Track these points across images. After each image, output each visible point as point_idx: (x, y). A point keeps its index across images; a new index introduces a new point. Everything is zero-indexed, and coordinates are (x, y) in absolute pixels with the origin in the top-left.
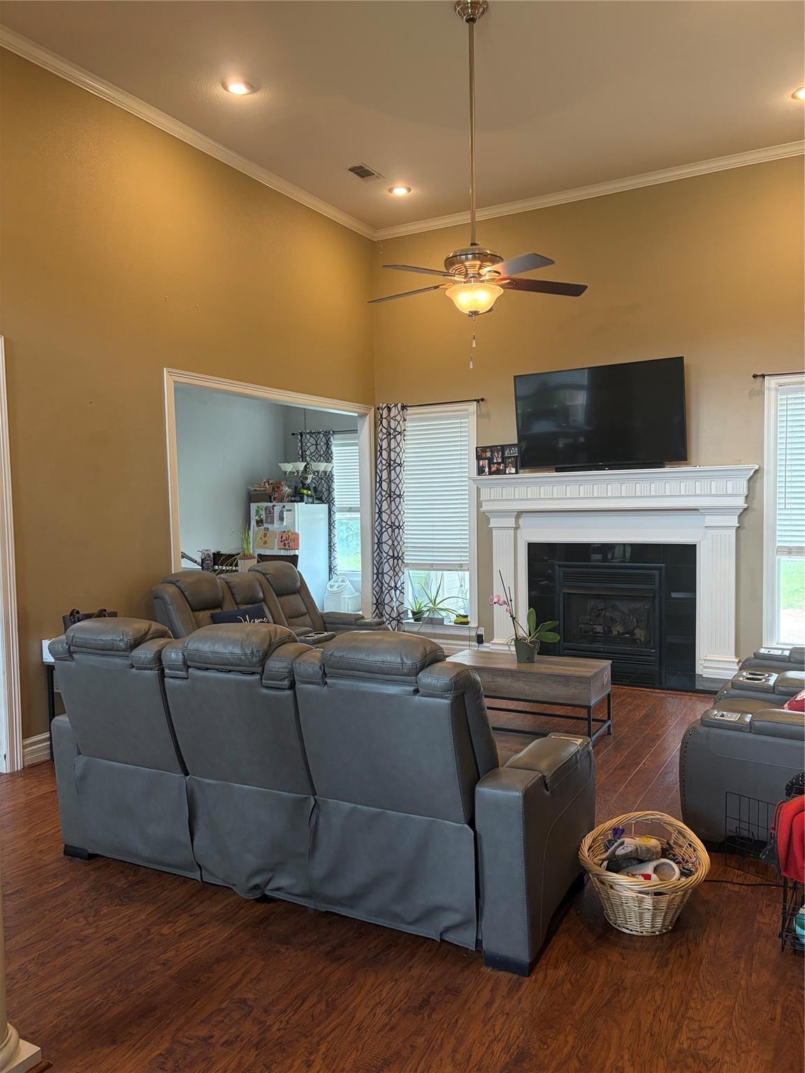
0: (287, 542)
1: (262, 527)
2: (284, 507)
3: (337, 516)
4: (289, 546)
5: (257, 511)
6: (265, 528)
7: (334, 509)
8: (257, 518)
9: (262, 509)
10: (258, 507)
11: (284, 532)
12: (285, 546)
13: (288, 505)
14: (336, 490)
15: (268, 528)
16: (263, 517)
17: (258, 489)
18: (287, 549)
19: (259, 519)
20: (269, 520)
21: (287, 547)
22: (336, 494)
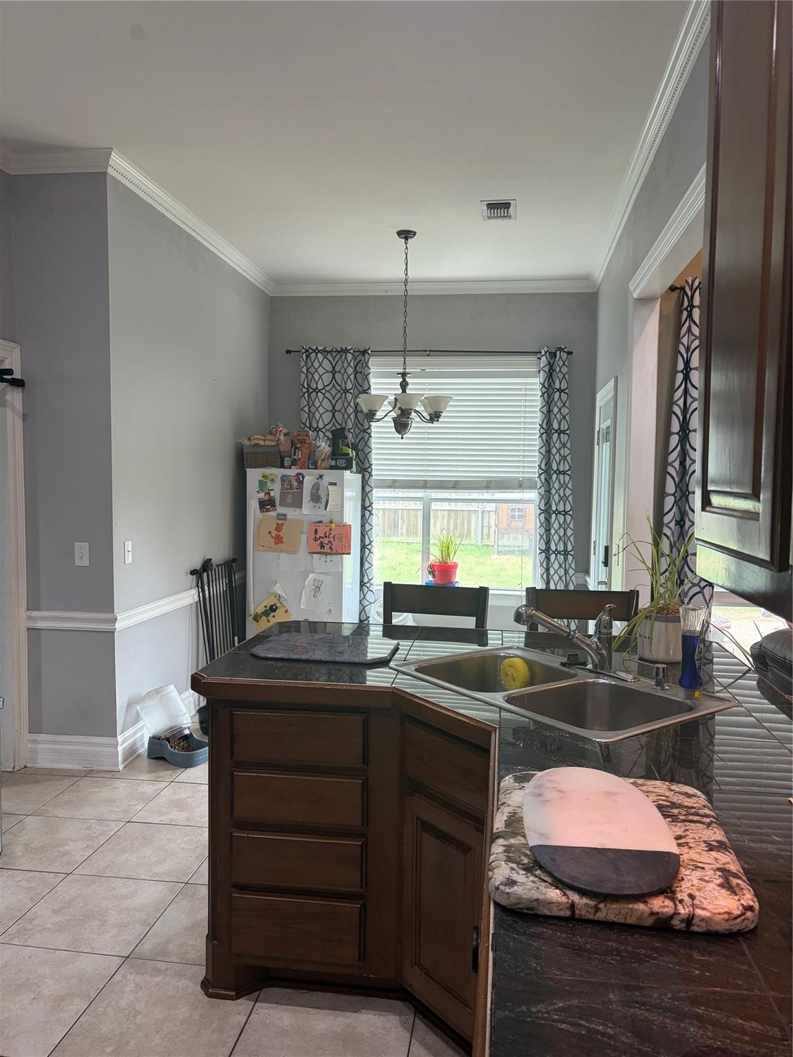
0: (326, 541)
1: (273, 514)
2: (321, 477)
3: (376, 494)
4: (331, 548)
5: (262, 484)
6: (278, 515)
7: (372, 482)
8: (262, 495)
9: (273, 480)
10: (264, 477)
11: (321, 522)
12: (322, 547)
13: (329, 475)
14: (373, 451)
15: (285, 515)
16: (276, 494)
17: (262, 443)
18: (326, 554)
19: (267, 498)
20: (289, 500)
21: (327, 549)
22: (375, 458)
